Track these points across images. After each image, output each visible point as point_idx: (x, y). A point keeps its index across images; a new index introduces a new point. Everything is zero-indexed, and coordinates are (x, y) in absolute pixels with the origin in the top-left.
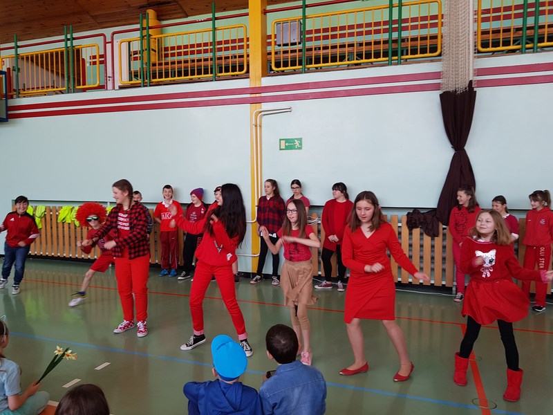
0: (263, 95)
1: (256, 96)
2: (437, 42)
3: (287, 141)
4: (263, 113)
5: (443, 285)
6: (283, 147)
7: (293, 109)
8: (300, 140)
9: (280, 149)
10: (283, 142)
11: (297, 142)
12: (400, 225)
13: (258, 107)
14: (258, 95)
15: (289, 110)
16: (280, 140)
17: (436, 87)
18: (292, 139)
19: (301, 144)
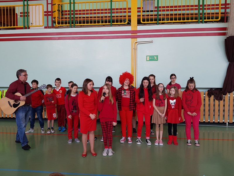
0: (138, 34)
1: (134, 35)
2: (219, 15)
3: (150, 56)
4: (138, 43)
5: (223, 122)
6: (148, 59)
7: (154, 42)
8: (157, 56)
9: (147, 61)
10: (148, 57)
11: (155, 57)
12: (204, 96)
13: (135, 40)
14: (135, 34)
15: (152, 42)
16: (147, 56)
17: (224, 34)
18: (153, 56)
19: (157, 58)
